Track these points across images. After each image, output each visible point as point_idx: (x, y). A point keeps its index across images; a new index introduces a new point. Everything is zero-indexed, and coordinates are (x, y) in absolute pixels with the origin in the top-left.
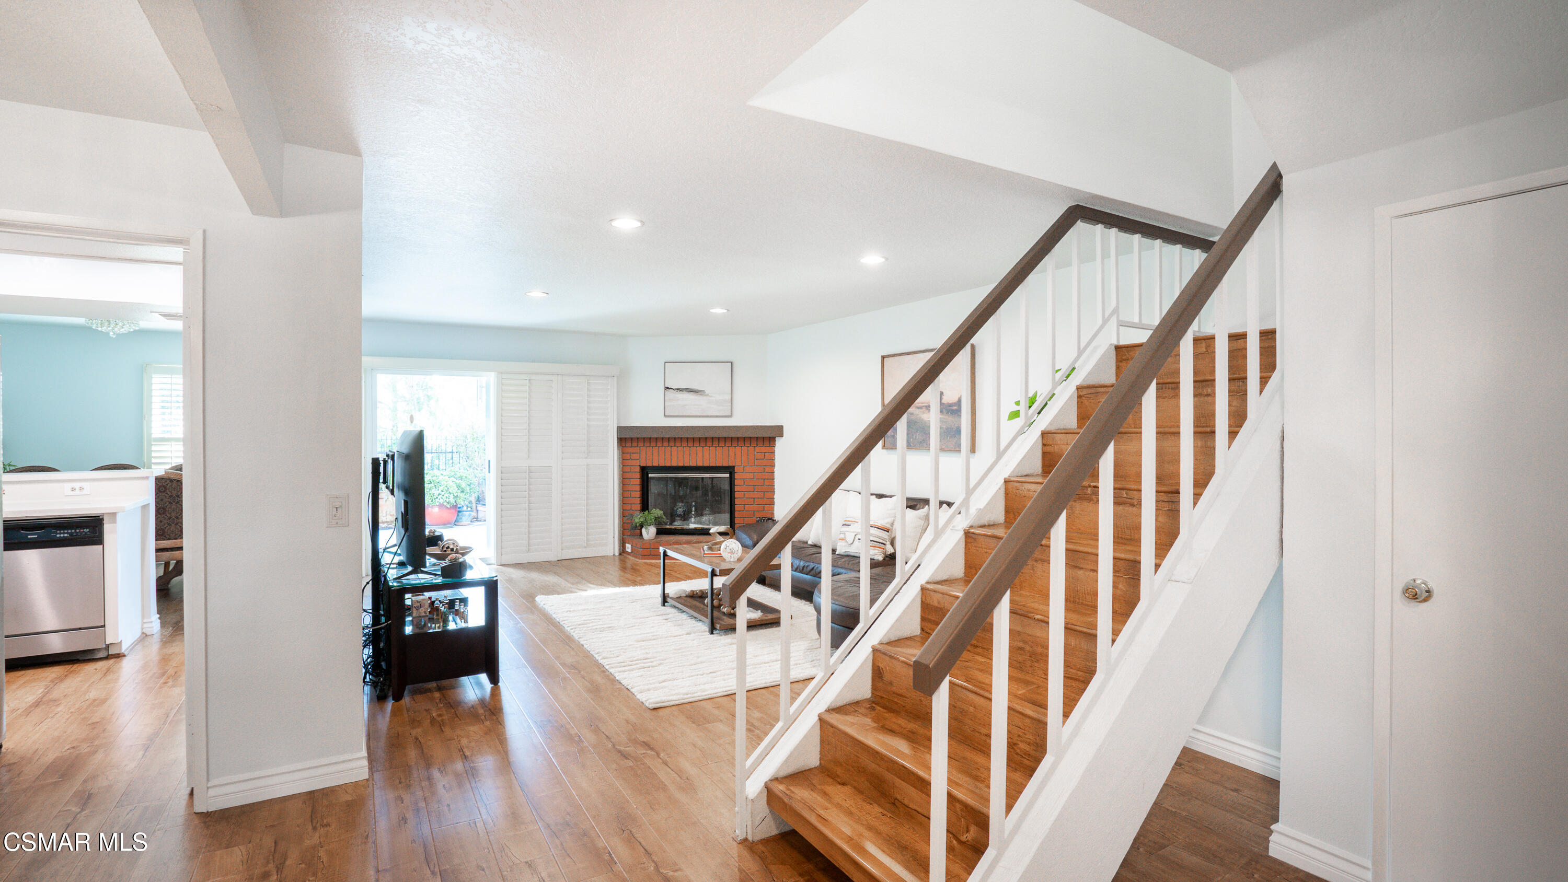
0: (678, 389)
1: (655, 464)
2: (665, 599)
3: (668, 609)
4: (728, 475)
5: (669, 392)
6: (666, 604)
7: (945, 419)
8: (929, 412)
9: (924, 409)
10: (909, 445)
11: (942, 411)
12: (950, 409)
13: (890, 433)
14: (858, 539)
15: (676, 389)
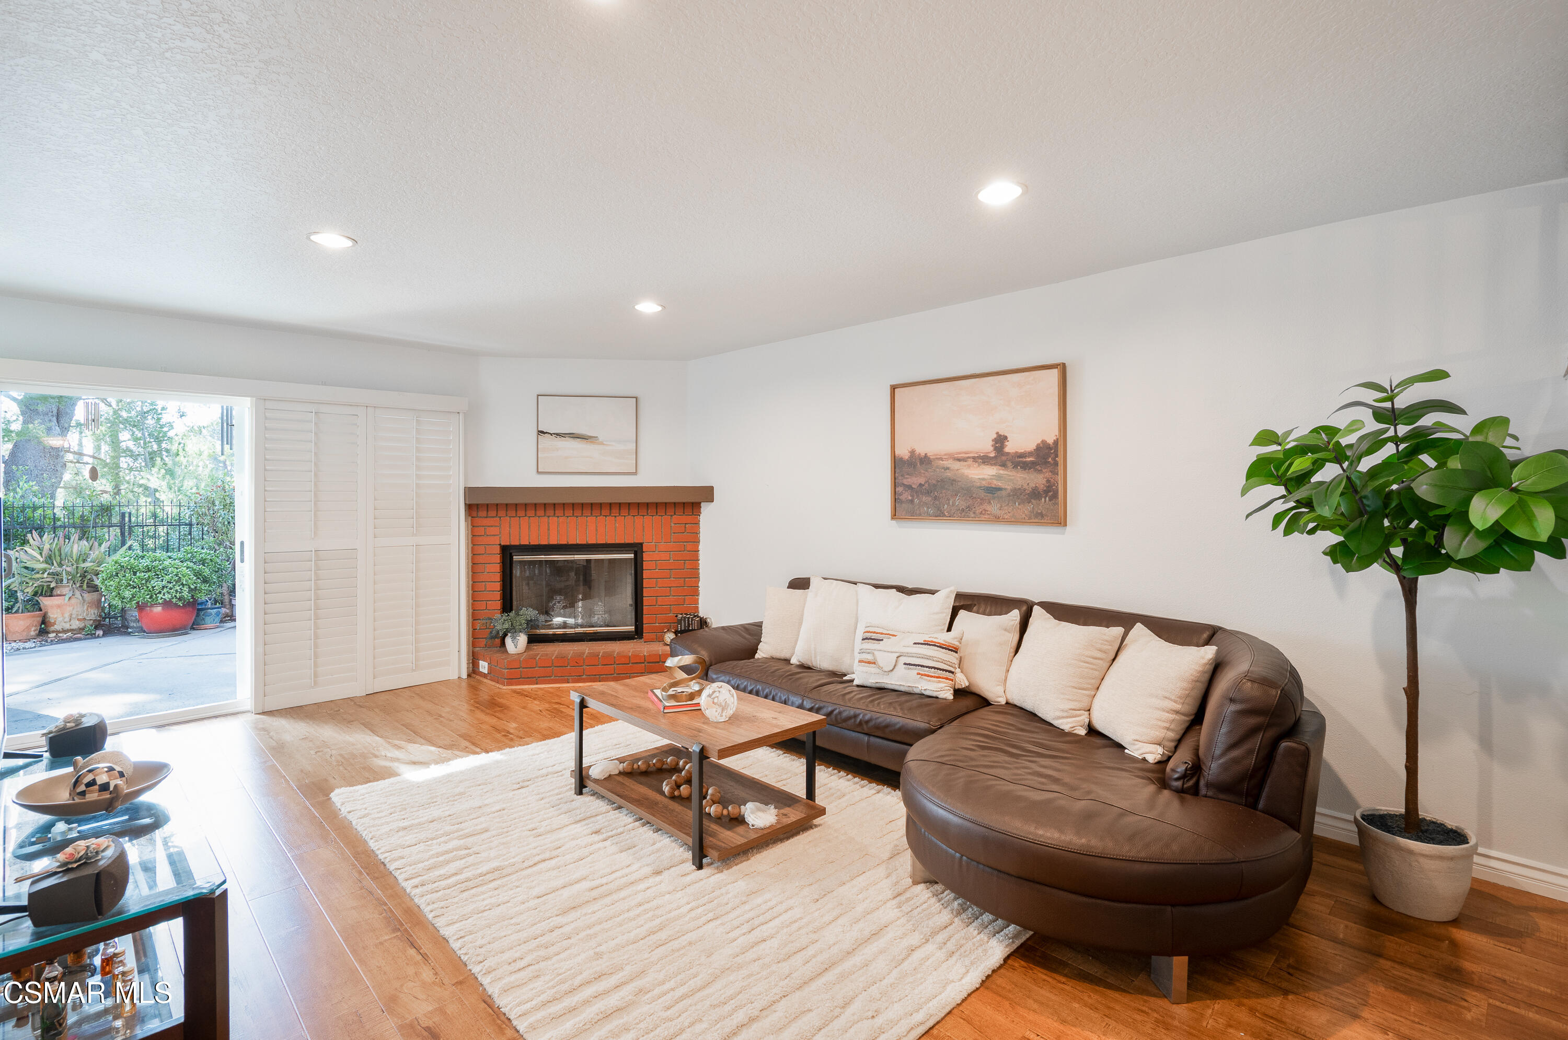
0: (558, 434)
1: (525, 542)
2: (582, 781)
3: (587, 802)
4: (632, 556)
5: (544, 439)
6: (584, 790)
7: (1010, 476)
8: (979, 466)
9: (970, 462)
10: (939, 514)
11: (1003, 465)
12: (1019, 462)
13: (906, 496)
14: (905, 664)
15: (554, 434)
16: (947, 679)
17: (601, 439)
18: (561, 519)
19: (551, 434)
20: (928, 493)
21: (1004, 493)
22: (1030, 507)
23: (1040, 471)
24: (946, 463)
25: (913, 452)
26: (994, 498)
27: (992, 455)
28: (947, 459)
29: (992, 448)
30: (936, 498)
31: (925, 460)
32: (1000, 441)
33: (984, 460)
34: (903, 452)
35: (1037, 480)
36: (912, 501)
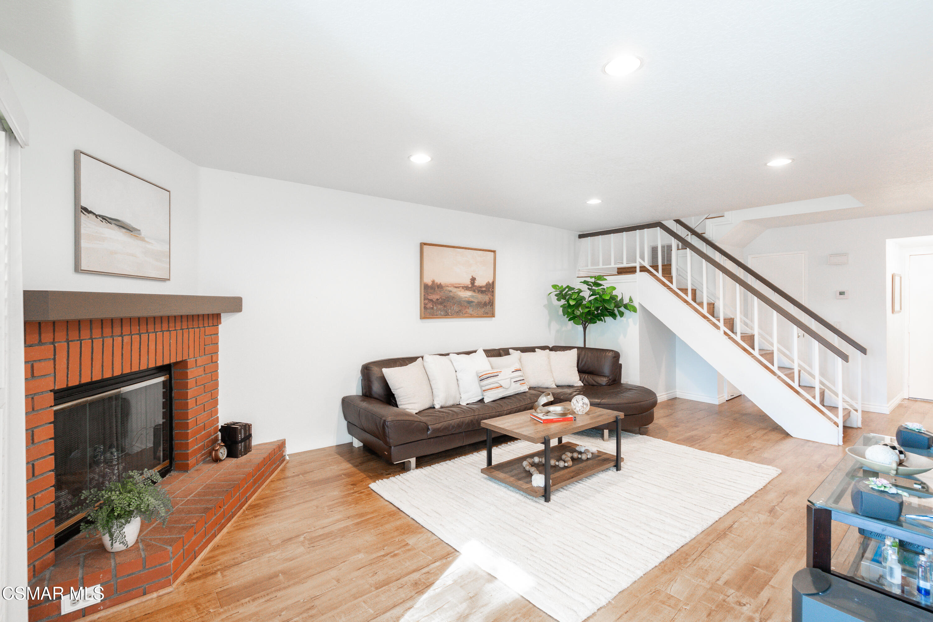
0: (104, 218)
4: (166, 378)
5: (87, 224)
7: (476, 296)
8: (465, 291)
9: (461, 288)
10: (446, 315)
11: (474, 291)
12: (481, 290)
13: (430, 305)
15: (100, 216)
17: (143, 233)
19: (97, 216)
20: (441, 303)
21: (474, 304)
22: (483, 310)
23: (487, 295)
24: (450, 289)
25: (433, 282)
26: (470, 306)
27: (470, 286)
28: (451, 287)
29: (470, 283)
30: (445, 306)
31: (440, 286)
32: (473, 280)
33: (466, 288)
34: (428, 280)
35: (485, 298)
36: (432, 308)
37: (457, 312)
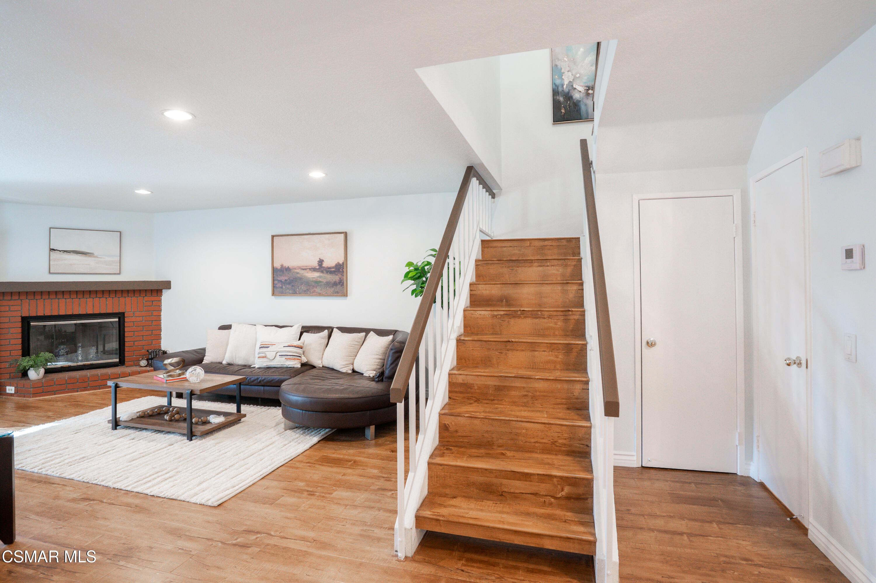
0: (64, 251)
1: (40, 314)
2: (116, 424)
3: (120, 432)
4: (117, 320)
5: (54, 255)
6: (118, 427)
7: (325, 276)
8: (312, 272)
9: (308, 270)
10: (295, 293)
11: (322, 272)
12: (329, 271)
13: (279, 285)
14: (280, 355)
15: (62, 251)
16: (298, 359)
17: (95, 255)
18: (68, 300)
19: (60, 251)
20: (289, 284)
21: (322, 284)
22: (333, 289)
23: (337, 275)
24: (297, 271)
25: (282, 266)
26: (318, 286)
27: (318, 267)
28: (298, 269)
29: (317, 265)
30: (293, 286)
31: (288, 269)
32: (321, 262)
33: (314, 269)
34: (277, 265)
35: (335, 278)
36: (282, 287)
37: (305, 291)
